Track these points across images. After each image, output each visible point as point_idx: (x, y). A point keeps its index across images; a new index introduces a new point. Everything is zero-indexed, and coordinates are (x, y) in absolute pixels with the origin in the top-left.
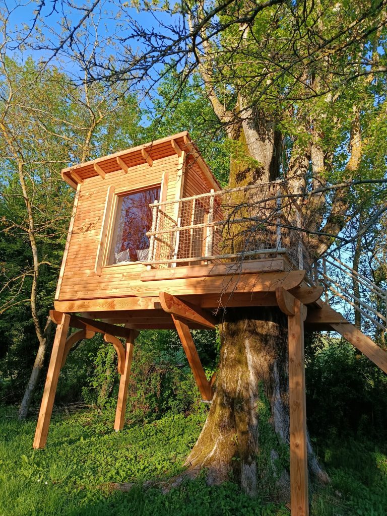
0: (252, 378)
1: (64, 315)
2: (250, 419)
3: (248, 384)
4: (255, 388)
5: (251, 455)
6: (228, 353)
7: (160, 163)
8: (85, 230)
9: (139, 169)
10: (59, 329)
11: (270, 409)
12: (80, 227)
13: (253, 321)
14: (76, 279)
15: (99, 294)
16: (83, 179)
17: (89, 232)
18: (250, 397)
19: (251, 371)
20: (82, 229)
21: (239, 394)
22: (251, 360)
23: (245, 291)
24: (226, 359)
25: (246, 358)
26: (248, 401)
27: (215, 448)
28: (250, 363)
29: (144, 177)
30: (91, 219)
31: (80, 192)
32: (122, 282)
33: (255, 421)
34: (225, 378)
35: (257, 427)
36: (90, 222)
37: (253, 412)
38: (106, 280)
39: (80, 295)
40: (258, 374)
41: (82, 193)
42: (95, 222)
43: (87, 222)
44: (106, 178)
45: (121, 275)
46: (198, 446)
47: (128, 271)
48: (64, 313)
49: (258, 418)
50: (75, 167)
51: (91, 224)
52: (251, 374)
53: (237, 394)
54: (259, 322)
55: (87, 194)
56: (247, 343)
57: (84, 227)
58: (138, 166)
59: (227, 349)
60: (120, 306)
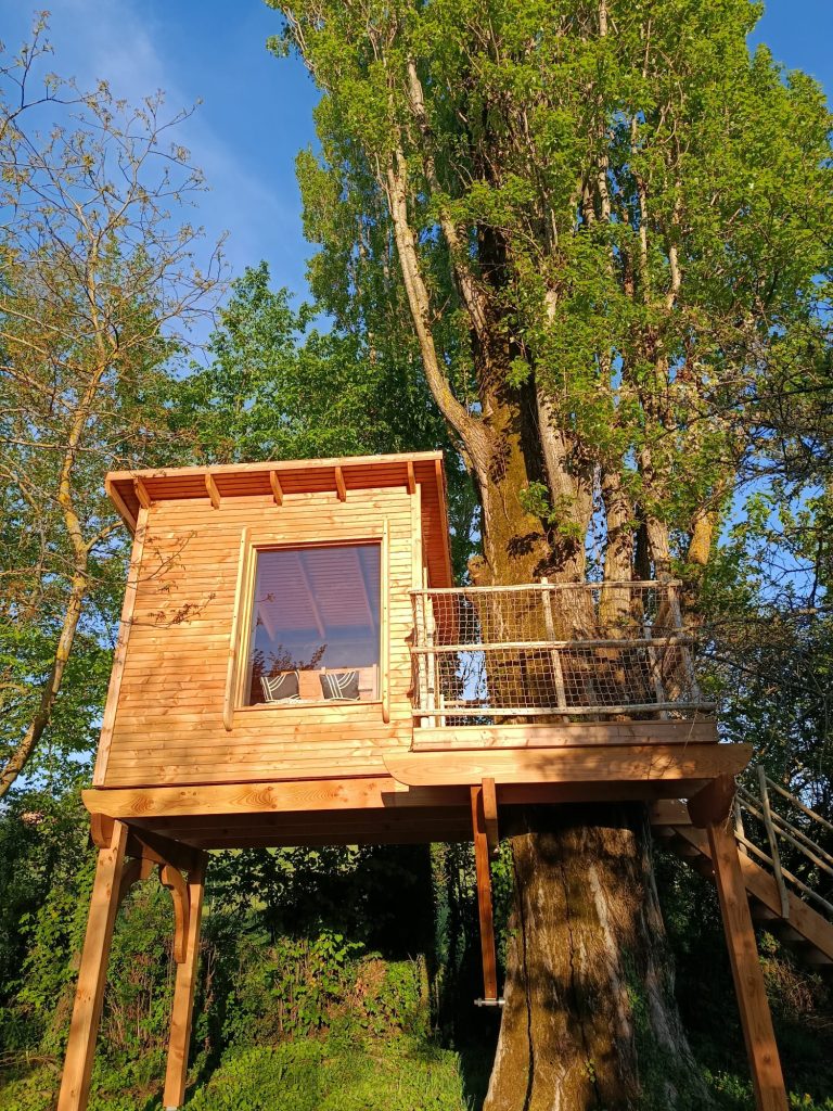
0: (609, 942)
1: (118, 827)
2: (616, 1025)
3: (604, 954)
4: (617, 962)
5: (630, 1099)
6: (545, 894)
7: (367, 498)
8: (170, 618)
9: (312, 502)
10: (107, 862)
11: (647, 1000)
12: (155, 612)
13: (597, 828)
14: (157, 736)
15: (231, 771)
16: (152, 499)
17: (183, 624)
18: (611, 980)
19: (607, 929)
20: (162, 615)
21: (586, 976)
22: (605, 907)
23: (651, 778)
24: (543, 908)
25: (594, 905)
26: (608, 989)
27: (558, 1098)
28: (603, 911)
29: (329, 521)
30: (187, 595)
31: (147, 528)
32: (295, 747)
33: (626, 1028)
34: (548, 947)
35: (632, 1039)
36: (185, 602)
37: (621, 1010)
38: (246, 740)
39: (170, 774)
40: (618, 933)
41: (152, 530)
42: (201, 602)
43: (178, 600)
44: (221, 507)
45: (291, 730)
46: (495, 1101)
47: (309, 721)
48: (120, 820)
49: (631, 1020)
50: (149, 473)
51: (187, 607)
52: (607, 934)
53: (582, 978)
54: (606, 832)
55: (170, 535)
56: (593, 875)
57: (167, 612)
58: (309, 495)
59: (543, 888)
60: (286, 801)
